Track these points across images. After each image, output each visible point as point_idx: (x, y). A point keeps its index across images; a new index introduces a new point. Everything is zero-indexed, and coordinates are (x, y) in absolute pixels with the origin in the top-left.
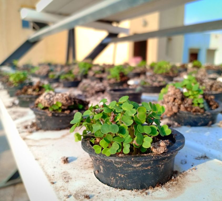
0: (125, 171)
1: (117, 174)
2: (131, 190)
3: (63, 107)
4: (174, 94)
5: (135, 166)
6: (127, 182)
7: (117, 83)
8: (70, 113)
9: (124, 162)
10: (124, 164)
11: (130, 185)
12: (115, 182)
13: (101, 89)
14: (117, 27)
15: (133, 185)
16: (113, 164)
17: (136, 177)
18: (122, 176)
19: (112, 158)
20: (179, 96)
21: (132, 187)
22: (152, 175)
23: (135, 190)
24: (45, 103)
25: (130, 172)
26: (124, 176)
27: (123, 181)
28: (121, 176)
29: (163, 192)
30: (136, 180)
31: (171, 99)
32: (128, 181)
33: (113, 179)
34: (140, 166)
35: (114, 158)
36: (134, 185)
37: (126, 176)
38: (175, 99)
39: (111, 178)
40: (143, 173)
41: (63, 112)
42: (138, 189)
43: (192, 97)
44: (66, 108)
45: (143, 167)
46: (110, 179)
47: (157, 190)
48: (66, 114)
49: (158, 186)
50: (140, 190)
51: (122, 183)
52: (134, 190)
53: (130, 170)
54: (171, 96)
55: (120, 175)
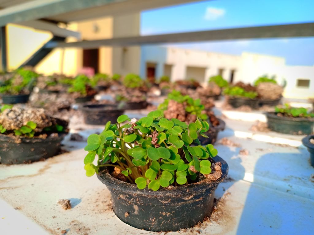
0: (173, 207)
1: (161, 213)
2: (178, 231)
3: (37, 130)
4: (177, 110)
5: (187, 199)
6: (173, 222)
7: (82, 98)
8: (47, 137)
9: (174, 196)
10: (173, 198)
11: (176, 224)
12: (157, 224)
13: (65, 105)
14: (65, 29)
15: (180, 225)
16: (158, 201)
17: (185, 214)
18: (168, 215)
19: (161, 192)
20: (183, 112)
21: (179, 226)
22: (201, 207)
23: (183, 229)
24: (10, 124)
25: (178, 208)
26: (169, 215)
27: (169, 220)
28: (166, 215)
29: (215, 226)
30: (184, 217)
31: (174, 115)
32: (175, 220)
33: (155, 220)
34: (192, 199)
35: (163, 192)
36: (182, 224)
37: (173, 214)
38: (178, 115)
39: (152, 219)
40: (192, 206)
41: (36, 137)
42: (185, 228)
43: (194, 113)
44: (40, 130)
45: (195, 199)
46: (149, 220)
47: (206, 225)
48: (41, 139)
49: (206, 220)
50: (188, 228)
51: (167, 223)
52: (181, 230)
53: (179, 206)
54: (174, 112)
55: (164, 214)
